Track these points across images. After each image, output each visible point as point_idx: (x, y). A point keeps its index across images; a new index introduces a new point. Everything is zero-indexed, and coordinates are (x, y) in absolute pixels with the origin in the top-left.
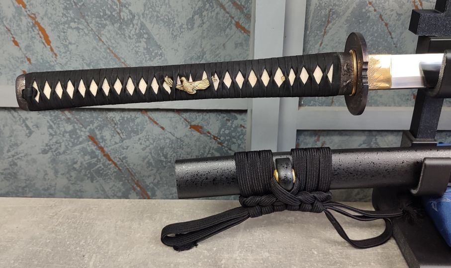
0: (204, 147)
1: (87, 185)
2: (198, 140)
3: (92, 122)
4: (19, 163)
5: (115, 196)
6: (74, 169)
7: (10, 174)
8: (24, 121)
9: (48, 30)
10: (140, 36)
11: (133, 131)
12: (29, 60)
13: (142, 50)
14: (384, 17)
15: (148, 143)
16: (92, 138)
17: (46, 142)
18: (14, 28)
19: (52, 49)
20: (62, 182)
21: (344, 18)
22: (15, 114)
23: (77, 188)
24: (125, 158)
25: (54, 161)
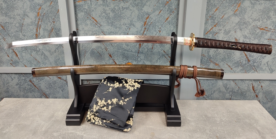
0: (62, 83)
1: (30, 94)
2: (60, 81)
3: (30, 77)
4: (9, 88)
5: (38, 97)
6: (26, 90)
7: (7, 91)
8: (11, 76)
9: (17, 53)
10: (42, 54)
11: (41, 79)
12: (12, 60)
13: (43, 58)
14: (99, 52)
15: (46, 82)
16: (30, 81)
17: (17, 82)
18: (8, 52)
19: (18, 58)
20: (22, 93)
21: (89, 52)
22: (8, 75)
23: (27, 95)
24: (40, 86)
25: (19, 87)
